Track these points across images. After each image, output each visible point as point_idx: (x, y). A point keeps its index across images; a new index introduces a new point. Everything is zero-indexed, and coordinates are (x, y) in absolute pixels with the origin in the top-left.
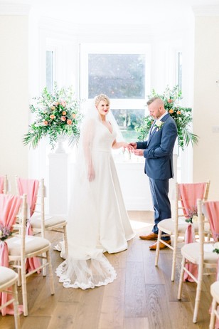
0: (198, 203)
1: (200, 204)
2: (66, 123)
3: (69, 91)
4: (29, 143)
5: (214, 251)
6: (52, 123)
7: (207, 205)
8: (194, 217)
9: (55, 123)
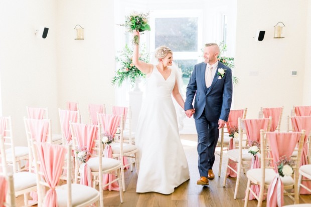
0: (239, 120)
1: (241, 121)
4: (116, 84)
5: (249, 152)
6: (131, 69)
7: (245, 122)
8: (236, 133)
9: (134, 69)
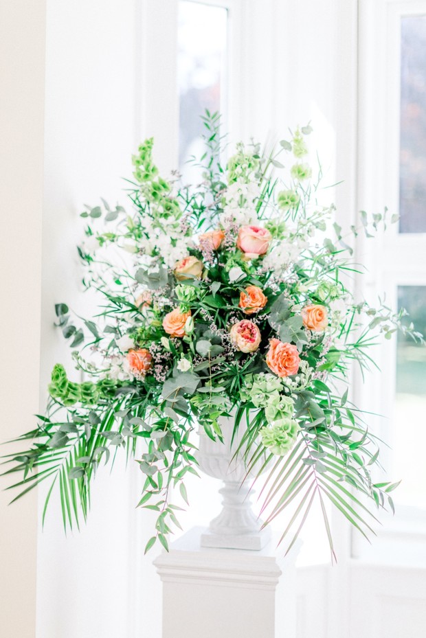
2: (258, 363)
3: (288, 159)
4: (43, 487)
6: (169, 363)
